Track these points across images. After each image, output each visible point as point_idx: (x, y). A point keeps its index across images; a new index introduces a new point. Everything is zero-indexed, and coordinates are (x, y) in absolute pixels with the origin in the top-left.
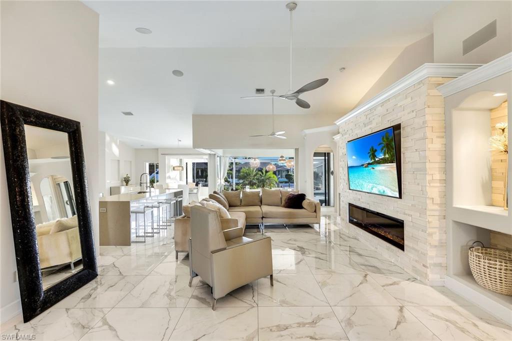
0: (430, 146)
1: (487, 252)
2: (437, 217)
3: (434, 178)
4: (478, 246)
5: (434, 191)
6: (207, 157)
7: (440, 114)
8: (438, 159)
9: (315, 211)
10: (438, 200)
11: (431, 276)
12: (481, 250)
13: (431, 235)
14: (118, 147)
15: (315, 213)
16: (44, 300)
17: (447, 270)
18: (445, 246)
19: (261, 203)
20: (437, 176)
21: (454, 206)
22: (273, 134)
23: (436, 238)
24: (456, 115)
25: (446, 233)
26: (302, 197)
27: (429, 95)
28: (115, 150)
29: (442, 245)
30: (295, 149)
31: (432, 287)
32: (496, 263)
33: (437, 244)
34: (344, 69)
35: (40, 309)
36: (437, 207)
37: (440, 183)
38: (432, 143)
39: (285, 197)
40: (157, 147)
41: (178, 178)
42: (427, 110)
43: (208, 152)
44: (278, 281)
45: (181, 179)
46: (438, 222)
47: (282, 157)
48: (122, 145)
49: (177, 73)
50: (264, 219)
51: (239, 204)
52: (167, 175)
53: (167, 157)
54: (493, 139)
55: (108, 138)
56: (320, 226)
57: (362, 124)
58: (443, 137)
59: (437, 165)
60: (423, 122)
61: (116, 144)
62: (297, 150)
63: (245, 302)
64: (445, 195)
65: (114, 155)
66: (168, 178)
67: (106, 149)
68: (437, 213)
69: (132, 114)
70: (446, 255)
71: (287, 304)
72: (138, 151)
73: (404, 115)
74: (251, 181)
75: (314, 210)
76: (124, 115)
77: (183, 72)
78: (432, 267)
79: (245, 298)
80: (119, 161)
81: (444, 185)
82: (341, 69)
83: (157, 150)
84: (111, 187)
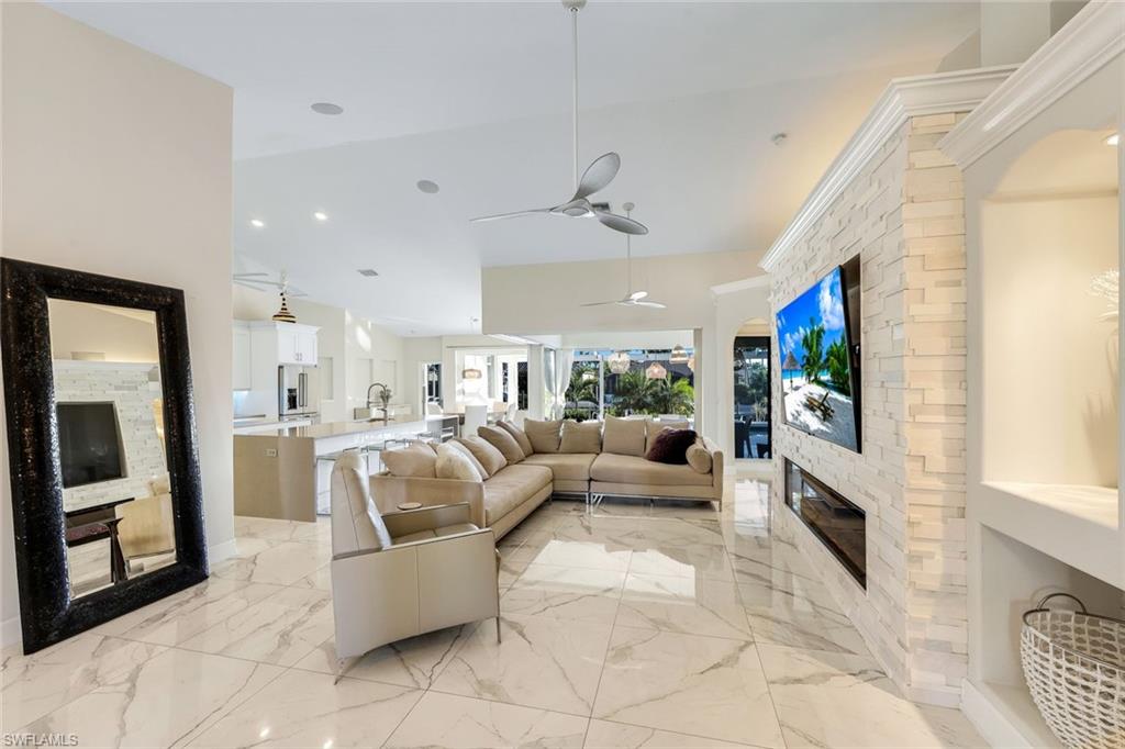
0: (916, 309)
1: (1097, 629)
2: (938, 512)
3: (926, 402)
4: (1067, 608)
5: (931, 439)
6: (526, 350)
7: (952, 217)
8: (941, 345)
9: (711, 471)
10: (938, 461)
11: (916, 675)
12: (1076, 622)
13: (916, 559)
14: (369, 334)
15: (709, 476)
16: (70, 616)
17: (967, 663)
18: (963, 595)
19: (599, 447)
20: (938, 394)
21: (987, 482)
22: (627, 299)
23: (934, 569)
24: (993, 217)
25: (966, 559)
26: (688, 437)
27: (911, 167)
28: (363, 339)
29: (950, 592)
30: (695, 330)
31: (918, 705)
32: (1093, 674)
33: (935, 585)
34: (783, 136)
35: (56, 632)
36: (938, 484)
37: (947, 415)
38: (923, 300)
39: (655, 437)
40: (439, 334)
41: (484, 392)
42: (907, 212)
43: (522, 341)
44: (521, 634)
45: (490, 394)
46: (940, 524)
47: (678, 348)
48: (378, 332)
49: (427, 186)
50: (592, 483)
51: (554, 448)
52: (458, 387)
53: (457, 352)
54: (1107, 280)
55: (348, 318)
56: (720, 504)
57: (802, 265)
58: (957, 283)
59: (937, 365)
60: (899, 244)
61: (365, 329)
62: (698, 333)
63: (412, 674)
64: (965, 450)
65: (360, 347)
67: (346, 339)
68: (937, 500)
69: (376, 274)
70: (966, 620)
71: (494, 694)
72: (409, 343)
73: (866, 231)
74: (639, 400)
75: (708, 469)
76: (362, 276)
77: (436, 183)
78: (920, 650)
79: (417, 664)
80: (371, 361)
81: (962, 420)
82: (777, 137)
83: (440, 338)
84: (355, 410)
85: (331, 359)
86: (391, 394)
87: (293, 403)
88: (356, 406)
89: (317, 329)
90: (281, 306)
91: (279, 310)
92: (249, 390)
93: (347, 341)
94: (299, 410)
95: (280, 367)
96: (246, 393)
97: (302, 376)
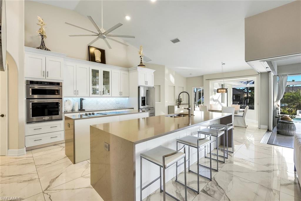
14: (174, 77)
28: (172, 79)
40: (202, 75)
41: (220, 100)
45: (222, 101)
48: (177, 75)
52: (211, 97)
53: (211, 82)
55: (167, 71)
61: (173, 75)
65: (171, 82)
66: (211, 100)
67: (165, 78)
72: (189, 80)
80: (174, 87)
83: (202, 77)
84: (168, 106)
85: (160, 86)
86: (182, 100)
87: (144, 104)
88: (169, 105)
89: (154, 71)
90: (140, 62)
91: (140, 63)
92: (129, 97)
93: (166, 79)
94: (146, 106)
95: (139, 87)
96: (128, 98)
97: (148, 92)
